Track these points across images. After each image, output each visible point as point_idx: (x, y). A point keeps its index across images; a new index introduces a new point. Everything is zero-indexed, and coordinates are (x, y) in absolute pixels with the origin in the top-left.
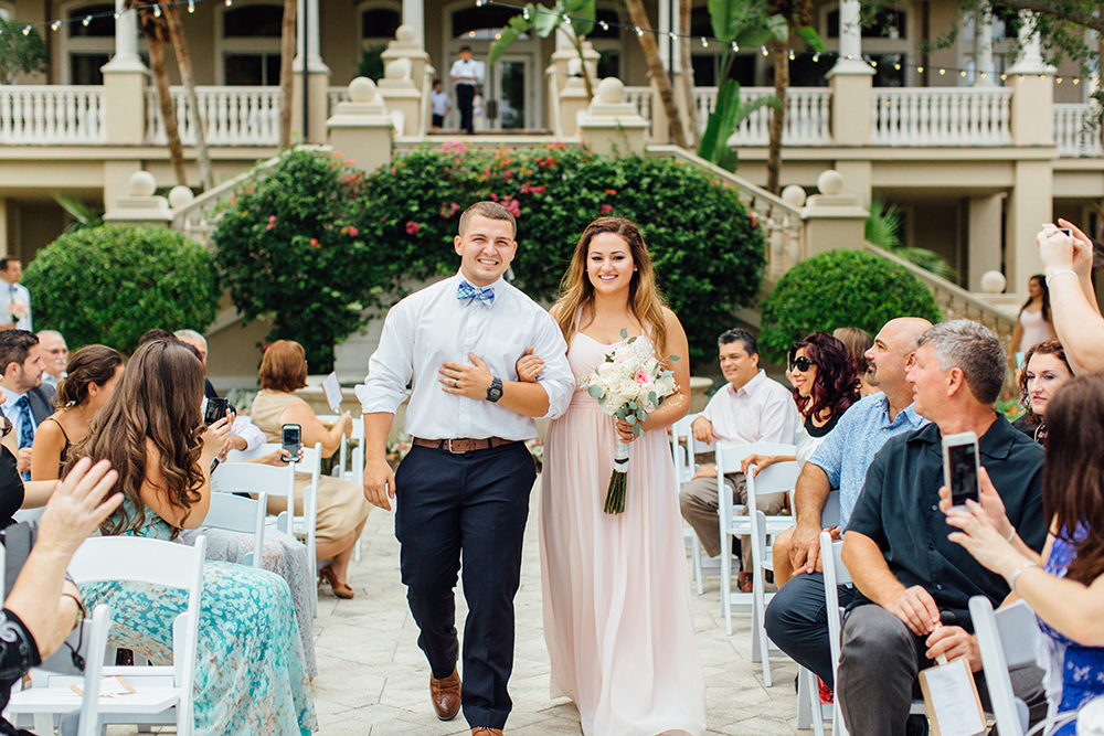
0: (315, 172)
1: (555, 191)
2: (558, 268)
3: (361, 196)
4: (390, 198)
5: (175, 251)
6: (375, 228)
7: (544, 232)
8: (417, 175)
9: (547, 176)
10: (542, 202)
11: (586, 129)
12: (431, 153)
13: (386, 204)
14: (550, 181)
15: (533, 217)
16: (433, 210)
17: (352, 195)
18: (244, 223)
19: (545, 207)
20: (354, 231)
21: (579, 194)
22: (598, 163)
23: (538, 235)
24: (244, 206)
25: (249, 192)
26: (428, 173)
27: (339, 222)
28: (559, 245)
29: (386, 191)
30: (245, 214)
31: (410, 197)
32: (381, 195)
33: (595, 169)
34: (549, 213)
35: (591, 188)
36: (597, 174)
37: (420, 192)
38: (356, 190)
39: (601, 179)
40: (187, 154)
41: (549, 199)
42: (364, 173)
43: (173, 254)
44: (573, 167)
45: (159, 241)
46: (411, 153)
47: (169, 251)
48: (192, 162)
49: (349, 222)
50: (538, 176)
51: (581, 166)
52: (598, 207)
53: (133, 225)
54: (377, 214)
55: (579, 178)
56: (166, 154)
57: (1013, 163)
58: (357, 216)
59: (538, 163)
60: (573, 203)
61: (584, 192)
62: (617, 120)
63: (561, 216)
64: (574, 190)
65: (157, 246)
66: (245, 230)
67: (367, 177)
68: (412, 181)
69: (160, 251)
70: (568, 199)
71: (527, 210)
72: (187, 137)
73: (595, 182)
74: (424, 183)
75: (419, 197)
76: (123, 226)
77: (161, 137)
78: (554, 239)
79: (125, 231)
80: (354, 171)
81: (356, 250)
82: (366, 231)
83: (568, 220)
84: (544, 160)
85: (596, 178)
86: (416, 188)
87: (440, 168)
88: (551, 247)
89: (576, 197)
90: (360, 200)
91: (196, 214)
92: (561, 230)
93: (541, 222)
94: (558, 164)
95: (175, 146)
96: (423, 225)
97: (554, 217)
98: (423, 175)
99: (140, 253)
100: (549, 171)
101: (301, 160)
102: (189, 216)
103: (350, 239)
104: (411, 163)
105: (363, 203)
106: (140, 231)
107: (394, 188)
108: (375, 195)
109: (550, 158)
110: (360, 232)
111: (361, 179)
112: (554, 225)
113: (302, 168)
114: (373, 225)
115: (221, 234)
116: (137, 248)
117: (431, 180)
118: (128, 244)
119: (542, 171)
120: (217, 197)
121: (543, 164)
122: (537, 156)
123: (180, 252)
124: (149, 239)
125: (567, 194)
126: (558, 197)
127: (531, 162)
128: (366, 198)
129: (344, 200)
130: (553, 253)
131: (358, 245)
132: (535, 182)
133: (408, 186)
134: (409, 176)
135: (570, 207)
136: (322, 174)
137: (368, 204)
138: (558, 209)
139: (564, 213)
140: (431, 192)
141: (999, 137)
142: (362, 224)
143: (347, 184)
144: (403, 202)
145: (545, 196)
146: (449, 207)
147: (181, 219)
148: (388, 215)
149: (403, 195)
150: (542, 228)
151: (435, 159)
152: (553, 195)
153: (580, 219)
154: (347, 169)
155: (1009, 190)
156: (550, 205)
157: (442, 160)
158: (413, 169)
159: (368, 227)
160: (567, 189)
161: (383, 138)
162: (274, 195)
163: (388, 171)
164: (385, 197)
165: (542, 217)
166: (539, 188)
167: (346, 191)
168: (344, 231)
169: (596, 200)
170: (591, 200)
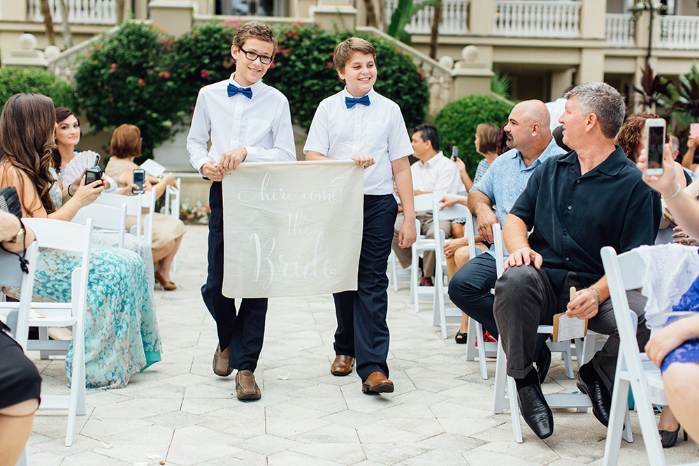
0: (142, 36)
1: (297, 52)
2: (298, 102)
3: (172, 52)
4: (191, 54)
5: (50, 84)
6: (180, 74)
7: (289, 79)
8: (208, 40)
9: (292, 43)
10: (288, 59)
11: (318, 14)
12: (218, 26)
13: (188, 58)
14: (294, 46)
15: (283, 69)
16: (218, 63)
17: (166, 52)
18: (95, 68)
19: (291, 63)
20: (167, 75)
21: (312, 54)
22: (324, 35)
23: (286, 80)
24: (95, 57)
25: (98, 48)
26: (216, 39)
27: (157, 69)
28: (299, 87)
29: (188, 49)
30: (96, 63)
31: (204, 54)
32: (184, 52)
33: (323, 39)
34: (293, 66)
35: (320, 51)
36: (324, 42)
37: (210, 51)
38: (169, 48)
39: (327, 45)
40: (56, 29)
41: (293, 57)
42: (173, 38)
43: (48, 87)
44: (309, 38)
45: (39, 78)
46: (204, 26)
47: (45, 85)
48: (59, 34)
49: (164, 69)
50: (286, 42)
51: (314, 37)
52: (324, 63)
53: (21, 68)
54: (182, 64)
55: (313, 45)
56: (43, 28)
57: (580, 49)
58: (169, 65)
59: (286, 35)
60: (308, 61)
61: (316, 53)
62: (337, 8)
63: (301, 69)
64: (309, 52)
65: (38, 82)
66: (96, 73)
67: (176, 40)
68: (205, 43)
69: (40, 84)
70: (305, 58)
71: (279, 64)
72: (57, 17)
73: (323, 47)
74: (212, 45)
75: (209, 54)
76: (18, 68)
77: (39, 17)
78: (296, 83)
79: (16, 71)
80: (167, 36)
81: (169, 87)
82: (175, 75)
83: (305, 71)
84: (290, 32)
85: (323, 45)
86: (208, 49)
87: (223, 36)
88: (294, 88)
89: (310, 57)
90: (170, 55)
91: (63, 63)
92: (301, 77)
93: (288, 72)
94: (300, 36)
96: (212, 72)
97: (297, 69)
98: (212, 40)
99: (27, 86)
100: (294, 40)
102: (59, 64)
103: (164, 80)
104: (205, 32)
105: (173, 57)
106: (26, 72)
107: (193, 48)
108: (181, 52)
109: (294, 31)
110: (171, 75)
111: (171, 42)
112: (296, 74)
113: (133, 33)
114: (180, 71)
115: (80, 75)
116: (25, 82)
117: (217, 43)
118: (19, 79)
119: (289, 39)
120: (77, 52)
121: (290, 35)
122: (286, 29)
123: (53, 86)
124: (32, 76)
125: (305, 55)
126: (299, 56)
127: (282, 33)
128: (175, 54)
129: (161, 55)
130: (295, 92)
131: (170, 84)
132: (284, 46)
133: (203, 47)
134: (203, 40)
135: (306, 63)
136: (147, 38)
137: (177, 58)
138: (299, 64)
139: (303, 67)
140: (217, 51)
141: (572, 32)
142: (172, 71)
143: (162, 45)
144: (199, 57)
145: (290, 55)
146: (229, 61)
147: (53, 66)
148: (189, 65)
149: (199, 52)
150: (288, 76)
151: (220, 30)
152: (296, 55)
153: (313, 71)
154: (163, 34)
155: (577, 67)
156: (294, 62)
157: (224, 31)
158: (206, 35)
159: (176, 72)
160: (305, 51)
161: (186, 15)
162: (115, 50)
163: (189, 37)
164: (187, 54)
165: (288, 69)
166: (287, 50)
167: (162, 48)
168: (161, 74)
169: (323, 59)
170: (320, 59)
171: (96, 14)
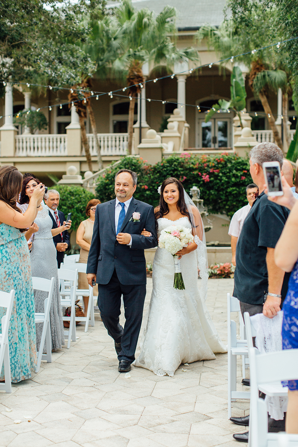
0: (133, 165)
1: (223, 171)
2: (224, 201)
3: (149, 174)
4: (160, 175)
5: (82, 195)
6: (154, 186)
7: (219, 187)
8: (171, 166)
9: (220, 166)
10: (218, 176)
11: (238, 147)
12: (176, 158)
13: (159, 177)
14: (221, 168)
15: (215, 181)
17: (147, 174)
18: (107, 184)
19: (219, 178)
20: (146, 187)
21: (232, 172)
22: (240, 160)
23: (217, 188)
24: (107, 178)
25: (109, 173)
26: (175, 165)
27: (141, 184)
28: (224, 192)
29: (159, 172)
30: (107, 181)
32: (157, 173)
33: (239, 163)
34: (221, 180)
35: (237, 170)
36: (240, 165)
37: (172, 172)
38: (148, 172)
39: (241, 166)
40: (93, 159)
41: (221, 174)
42: (151, 166)
43: (81, 196)
44: (231, 162)
45: (76, 191)
46: (169, 157)
47: (79, 195)
48: (95, 162)
49: (144, 184)
50: (217, 166)
51: (233, 162)
52: (239, 177)
53: (68, 186)
54: (155, 181)
55: (233, 166)
56: (85, 159)
58: (148, 182)
59: (217, 161)
60: (230, 176)
61: (234, 172)
62: (248, 144)
63: (225, 181)
64: (230, 171)
65: (75, 193)
66: (107, 187)
67: (152, 167)
68: (169, 168)
69: (76, 195)
70: (228, 174)
71: (212, 179)
72: (93, 152)
73: (239, 168)
74: (173, 169)
76: (64, 186)
77: (84, 153)
78: (223, 190)
79: (63, 188)
80: (147, 165)
81: (147, 195)
82: (151, 187)
83: (228, 182)
84: (219, 159)
85: (239, 166)
86: (170, 171)
87: (179, 163)
88: (221, 193)
89: (231, 174)
90: (149, 175)
91: (92, 181)
92: (225, 186)
93: (218, 183)
94: (225, 161)
95: (88, 156)
97: (223, 181)
98: (173, 166)
99: (69, 196)
100: (222, 164)
101: (128, 161)
102: (89, 182)
103: (145, 190)
104: (168, 162)
105: (150, 176)
106: (69, 188)
107: (161, 171)
108: (155, 173)
109: (222, 159)
110: (149, 188)
111: (150, 168)
112: (222, 185)
113: (128, 163)
114: (154, 185)
115: (99, 189)
116: (68, 194)
117: (176, 168)
118: (65, 193)
119: (218, 163)
120: (100, 175)
121: (219, 161)
122: (217, 158)
123: (84, 195)
124: (72, 191)
125: (228, 173)
126: (224, 174)
127: (214, 160)
128: (151, 175)
129: (144, 176)
130: (222, 195)
131: (148, 192)
132: (216, 168)
133: (167, 170)
134: (167, 166)
135: (229, 178)
136: (135, 166)
137: (152, 177)
138: (224, 178)
139: (227, 180)
140: (176, 172)
142: (150, 185)
143: (145, 170)
145: (219, 173)
146: (183, 178)
147: (86, 183)
148: (159, 181)
149: (165, 173)
150: (218, 185)
151: (178, 160)
152: (222, 173)
153: (233, 182)
154: (144, 164)
156: (221, 177)
157: (180, 160)
158: (169, 164)
159: (152, 186)
160: (228, 170)
161: (159, 153)
163: (160, 164)
164: (158, 174)
165: (218, 181)
166: (217, 170)
167: (144, 172)
168: (143, 187)
169: (239, 175)
170: (237, 175)
171: (120, 149)
